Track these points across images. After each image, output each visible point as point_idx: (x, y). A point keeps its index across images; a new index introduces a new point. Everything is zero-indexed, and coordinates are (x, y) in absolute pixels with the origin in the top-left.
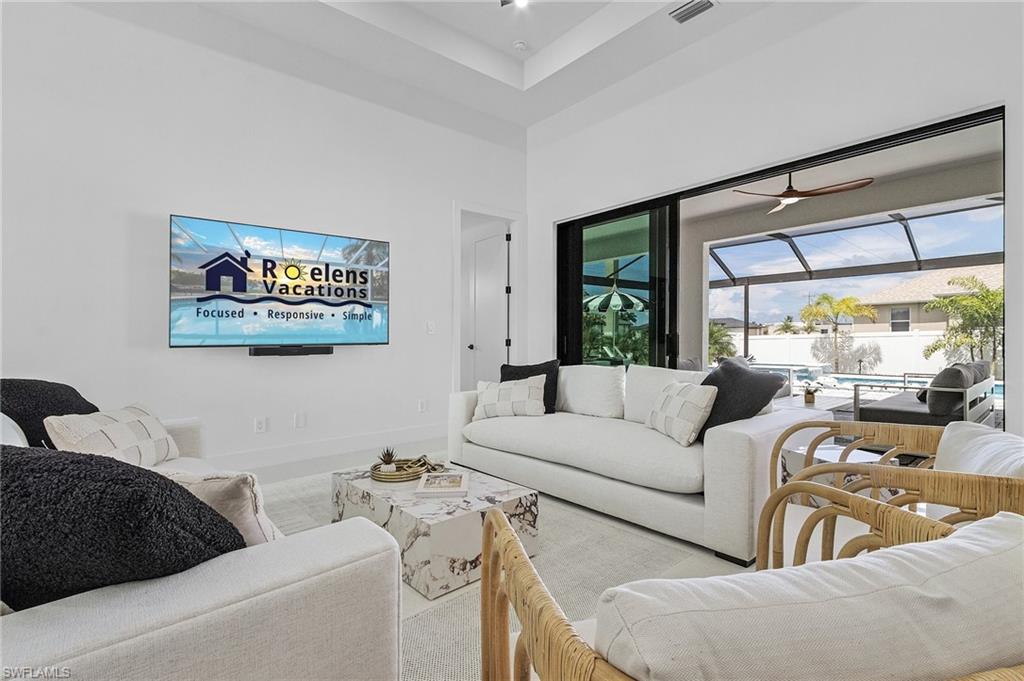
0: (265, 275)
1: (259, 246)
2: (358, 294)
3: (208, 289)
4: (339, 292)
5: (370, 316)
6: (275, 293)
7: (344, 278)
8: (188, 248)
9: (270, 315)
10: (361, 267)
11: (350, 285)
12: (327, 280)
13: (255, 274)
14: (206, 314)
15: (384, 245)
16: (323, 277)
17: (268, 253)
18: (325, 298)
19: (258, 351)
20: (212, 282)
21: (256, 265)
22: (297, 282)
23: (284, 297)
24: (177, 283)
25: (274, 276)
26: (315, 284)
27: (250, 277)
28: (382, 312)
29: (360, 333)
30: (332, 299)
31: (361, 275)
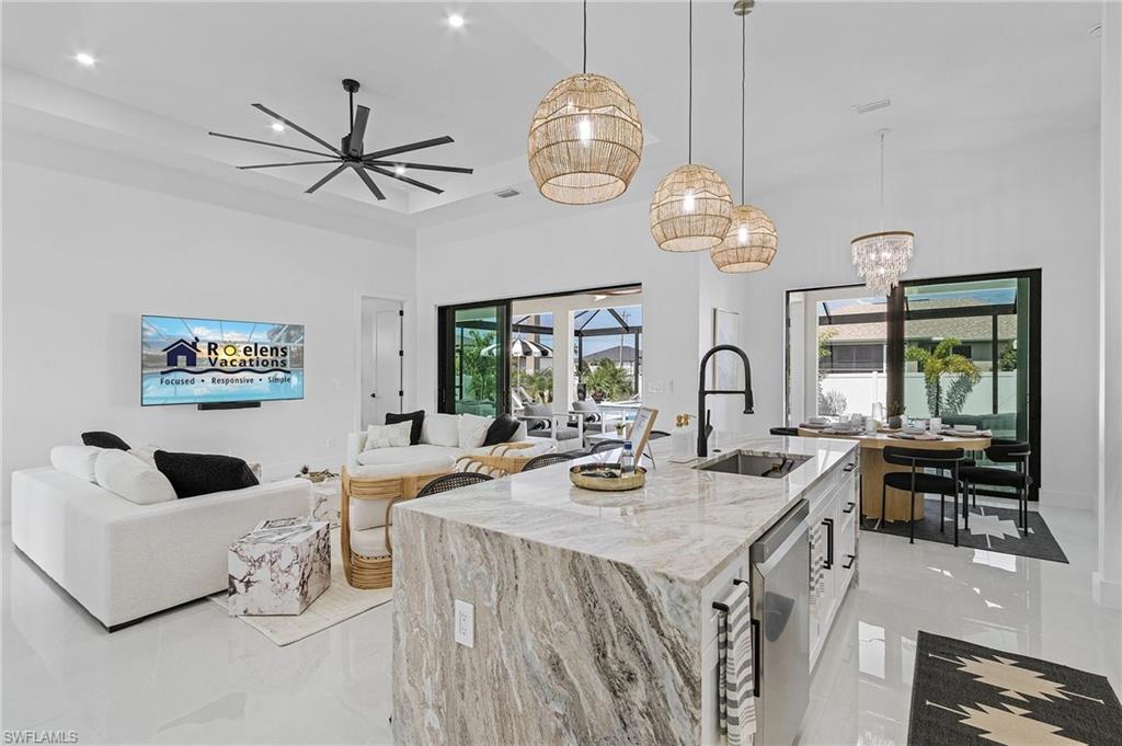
0: (210, 353)
1: (205, 334)
2: (280, 364)
3: (169, 365)
4: (265, 363)
5: (289, 380)
6: (217, 366)
7: (269, 353)
8: (155, 338)
9: (213, 381)
10: (282, 344)
11: (274, 357)
12: (256, 354)
13: (203, 353)
14: (168, 382)
15: (299, 328)
16: (253, 353)
17: (212, 338)
18: (255, 368)
19: (205, 406)
20: (172, 360)
21: (204, 347)
22: (234, 357)
23: (224, 368)
24: (146, 362)
25: (216, 354)
26: (247, 358)
27: (198, 355)
30: (260, 368)
31: (282, 350)
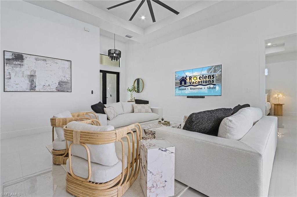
0: (190, 80)
1: (188, 74)
2: (211, 82)
3: (180, 84)
4: (206, 82)
5: (215, 88)
6: (192, 84)
7: (207, 78)
8: (177, 77)
9: (191, 89)
10: (212, 74)
11: (209, 79)
12: (203, 79)
14: (180, 90)
15: (220, 66)
16: (202, 79)
17: (190, 75)
18: (203, 84)
19: (188, 97)
21: (188, 78)
22: (196, 81)
23: (193, 85)
24: (176, 83)
25: (191, 80)
26: (200, 81)
27: (187, 81)
29: (212, 92)
30: (204, 84)
31: (212, 76)
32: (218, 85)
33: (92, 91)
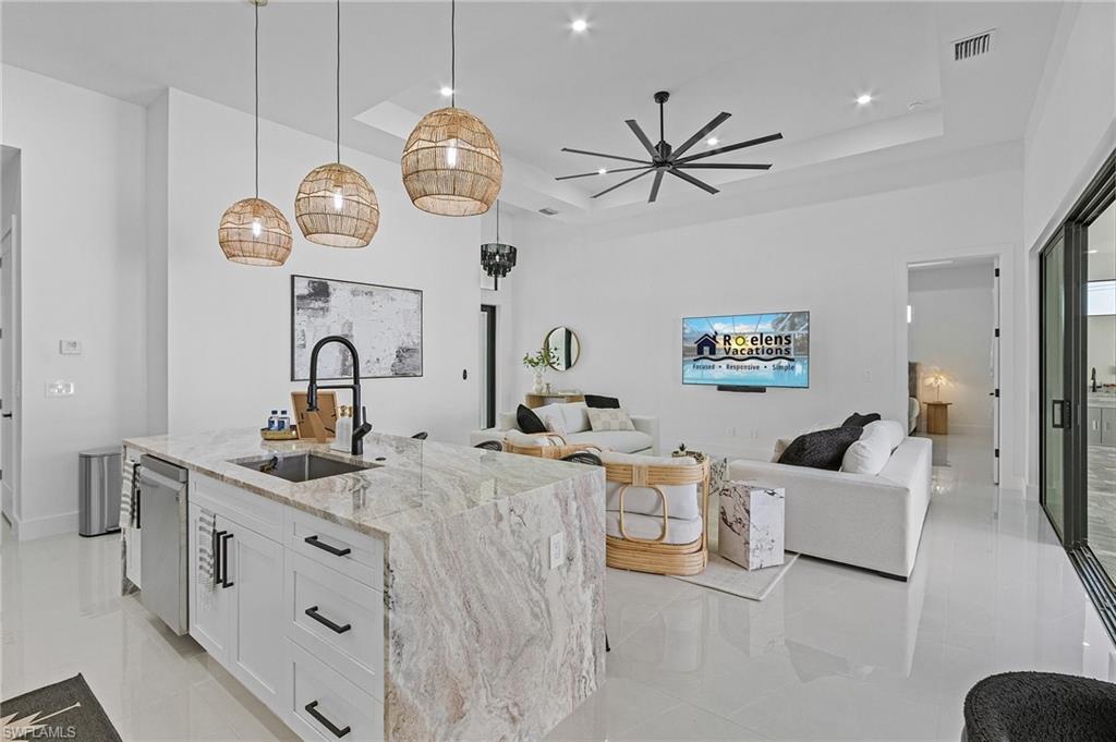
0: (725, 344)
1: (721, 328)
2: (784, 352)
3: (698, 354)
4: (769, 351)
5: (793, 368)
6: (731, 354)
7: (773, 342)
8: (690, 334)
10: (786, 332)
12: (762, 344)
13: (720, 344)
15: (805, 315)
16: (759, 342)
17: (726, 332)
18: (761, 356)
19: (721, 388)
20: (700, 351)
21: (720, 339)
22: (743, 347)
23: (736, 356)
24: (686, 352)
25: (730, 344)
26: (754, 347)
27: (717, 346)
28: (803, 364)
30: (765, 356)
31: (786, 338)
32: (801, 361)
33: (465, 371)
